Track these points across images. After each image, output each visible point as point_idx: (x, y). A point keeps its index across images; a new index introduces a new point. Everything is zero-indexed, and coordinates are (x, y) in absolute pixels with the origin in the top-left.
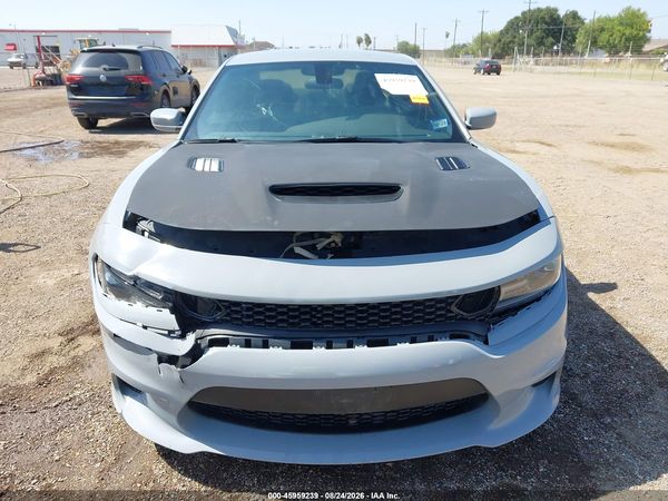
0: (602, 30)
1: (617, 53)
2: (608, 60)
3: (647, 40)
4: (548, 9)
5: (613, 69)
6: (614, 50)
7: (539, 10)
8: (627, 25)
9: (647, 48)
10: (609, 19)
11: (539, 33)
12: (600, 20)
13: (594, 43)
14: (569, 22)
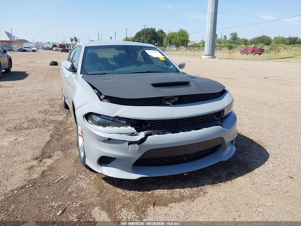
0: (173, 37)
1: (178, 46)
2: (175, 49)
3: (188, 41)
4: (152, 29)
5: (178, 52)
6: (177, 45)
7: (148, 29)
8: (181, 35)
9: (189, 44)
10: (174, 33)
11: (149, 38)
12: (171, 34)
13: (170, 42)
14: (160, 34)
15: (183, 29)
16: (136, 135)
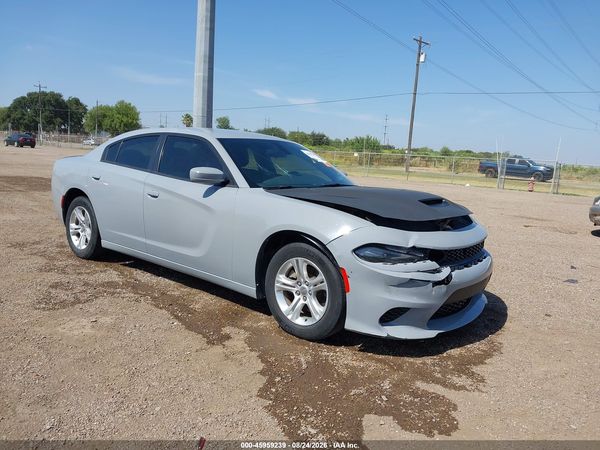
0: (104, 116)
4: (52, 94)
6: (116, 133)
7: (44, 93)
8: (123, 114)
10: (108, 108)
11: (47, 113)
12: (101, 108)
13: (100, 126)
14: (74, 107)
15: (127, 101)
16: (438, 272)
